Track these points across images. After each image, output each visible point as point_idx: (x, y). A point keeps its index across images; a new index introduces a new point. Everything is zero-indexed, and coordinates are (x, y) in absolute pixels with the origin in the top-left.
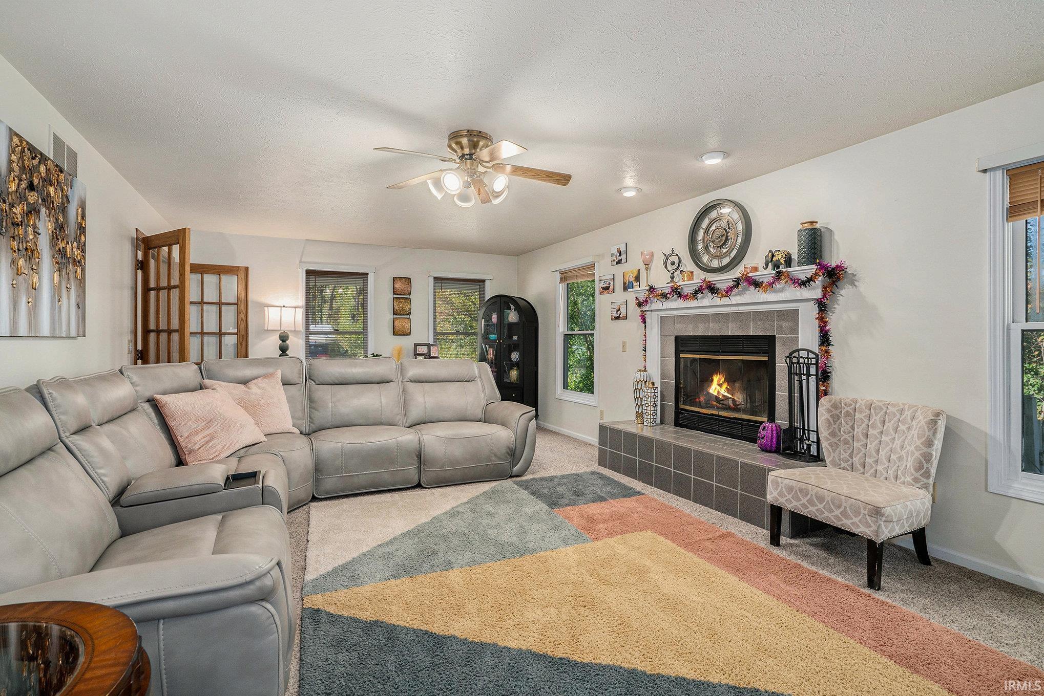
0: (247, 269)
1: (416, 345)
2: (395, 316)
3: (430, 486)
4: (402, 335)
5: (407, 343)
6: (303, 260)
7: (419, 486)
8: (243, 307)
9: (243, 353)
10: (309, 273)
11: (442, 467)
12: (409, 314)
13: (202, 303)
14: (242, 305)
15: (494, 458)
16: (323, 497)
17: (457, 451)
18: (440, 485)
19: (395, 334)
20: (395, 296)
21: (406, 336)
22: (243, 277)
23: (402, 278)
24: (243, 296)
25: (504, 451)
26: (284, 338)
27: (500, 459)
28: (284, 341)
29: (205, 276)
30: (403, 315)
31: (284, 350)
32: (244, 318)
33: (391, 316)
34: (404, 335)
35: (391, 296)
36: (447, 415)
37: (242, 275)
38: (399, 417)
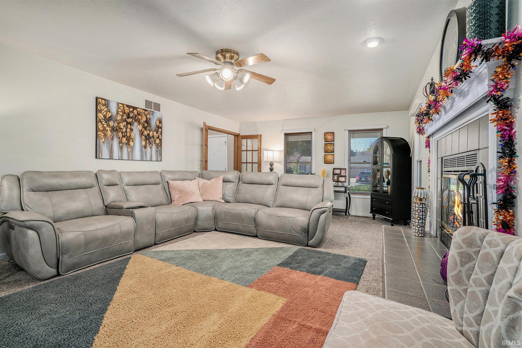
0: (261, 135)
1: (334, 169)
2: (326, 153)
3: (262, 238)
4: (329, 164)
5: (330, 168)
6: (283, 129)
7: (256, 236)
8: (259, 152)
9: (259, 171)
10: (286, 135)
11: (265, 229)
12: (333, 152)
13: (247, 150)
14: (259, 151)
15: (294, 232)
16: (219, 230)
17: (273, 223)
18: (267, 239)
19: (325, 163)
20: (326, 143)
21: (331, 164)
22: (260, 139)
23: (329, 132)
24: (259, 147)
25: (299, 229)
26: (271, 165)
27: (297, 233)
28: (271, 166)
29: (248, 139)
30: (329, 152)
31: (271, 170)
32: (260, 156)
33: (324, 154)
34: (330, 163)
35: (323, 142)
36: (294, 205)
37: (259, 138)
38: (271, 202)
